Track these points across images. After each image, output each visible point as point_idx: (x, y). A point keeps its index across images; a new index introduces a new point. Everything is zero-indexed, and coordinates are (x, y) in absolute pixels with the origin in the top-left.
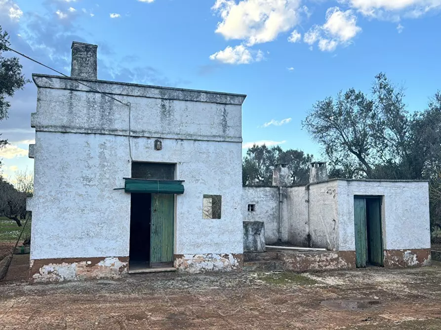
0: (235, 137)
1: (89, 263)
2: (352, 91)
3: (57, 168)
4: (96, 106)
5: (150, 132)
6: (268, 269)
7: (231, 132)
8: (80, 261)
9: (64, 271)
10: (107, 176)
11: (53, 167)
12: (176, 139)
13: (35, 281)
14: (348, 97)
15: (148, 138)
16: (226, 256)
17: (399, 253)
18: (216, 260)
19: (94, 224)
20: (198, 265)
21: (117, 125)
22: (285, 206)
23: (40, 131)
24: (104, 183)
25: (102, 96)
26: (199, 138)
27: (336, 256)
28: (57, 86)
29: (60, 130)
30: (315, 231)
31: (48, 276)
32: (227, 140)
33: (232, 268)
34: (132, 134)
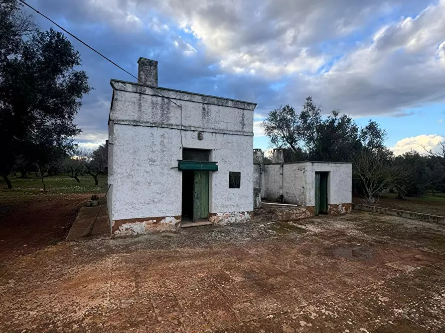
0: (249, 132)
1: (155, 221)
2: (288, 107)
3: (130, 151)
4: (158, 107)
5: (195, 127)
6: (268, 220)
7: (246, 129)
8: (148, 220)
9: (138, 228)
10: (166, 158)
11: (128, 151)
12: (212, 133)
13: (116, 236)
14: (284, 109)
15: (194, 131)
16: (243, 213)
17: (336, 206)
18: (237, 216)
19: (158, 193)
20: (226, 220)
21: (173, 121)
22: (263, 176)
23: (118, 124)
24: (164, 164)
25: (162, 100)
26: (227, 132)
27: (305, 210)
28: (130, 90)
29: (133, 124)
30: (287, 193)
31: (126, 232)
32: (244, 134)
33: (247, 221)
34: (183, 128)
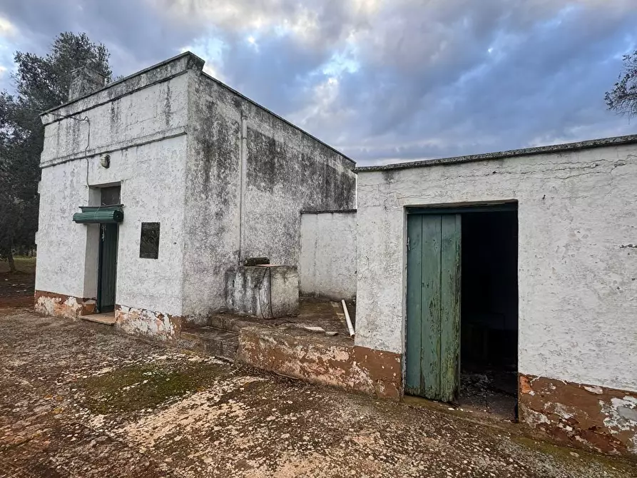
1: (60, 299)
7: (175, 121)
8: (56, 297)
15: (101, 155)
16: (161, 316)
18: (150, 320)
20: (133, 323)
24: (72, 214)
28: (51, 120)
31: (41, 307)
33: (167, 337)
